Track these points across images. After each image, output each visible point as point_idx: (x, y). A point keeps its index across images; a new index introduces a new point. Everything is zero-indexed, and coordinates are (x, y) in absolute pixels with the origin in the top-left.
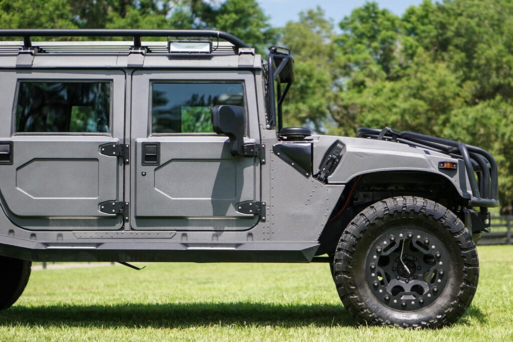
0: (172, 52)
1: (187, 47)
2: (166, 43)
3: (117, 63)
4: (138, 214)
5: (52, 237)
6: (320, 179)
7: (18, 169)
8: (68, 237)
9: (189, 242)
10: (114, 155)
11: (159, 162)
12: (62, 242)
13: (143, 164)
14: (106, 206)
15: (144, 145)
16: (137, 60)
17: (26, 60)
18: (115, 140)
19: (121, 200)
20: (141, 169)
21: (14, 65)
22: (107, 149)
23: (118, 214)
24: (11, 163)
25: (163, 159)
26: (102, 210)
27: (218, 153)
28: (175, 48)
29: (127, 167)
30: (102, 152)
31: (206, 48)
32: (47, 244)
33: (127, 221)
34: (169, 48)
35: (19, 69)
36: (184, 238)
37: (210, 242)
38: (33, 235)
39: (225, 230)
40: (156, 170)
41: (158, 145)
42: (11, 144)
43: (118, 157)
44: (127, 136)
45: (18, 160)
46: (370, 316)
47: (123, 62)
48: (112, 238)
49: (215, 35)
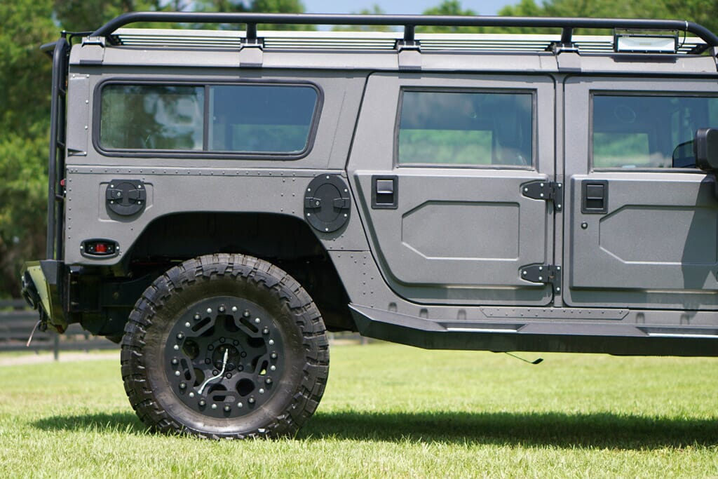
0: (621, 51)
1: (641, 44)
2: (610, 39)
4: (576, 284)
5: (450, 314)
7: (404, 215)
8: (474, 314)
9: (647, 325)
10: (542, 198)
11: (606, 209)
12: (464, 321)
13: (584, 211)
14: (530, 271)
15: (586, 184)
16: (569, 61)
17: (411, 59)
18: (542, 176)
19: (550, 262)
20: (580, 218)
21: (395, 66)
22: (532, 189)
23: (546, 283)
24: (395, 207)
25: (612, 204)
26: (524, 277)
27: (692, 198)
28: (624, 45)
29: (559, 215)
30: (525, 194)
31: (669, 46)
32: (444, 325)
33: (558, 293)
34: (615, 45)
35: (403, 72)
36: (640, 320)
37: (677, 325)
38: (424, 311)
39: (699, 309)
40: (601, 220)
41: (604, 184)
42: (395, 179)
43: (547, 201)
44: (560, 172)
45: (404, 202)
47: (549, 64)
48: (536, 317)
49: (682, 28)
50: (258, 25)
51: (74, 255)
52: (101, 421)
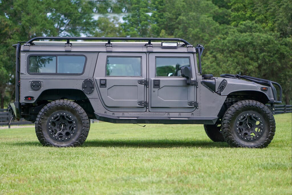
1: (169, 44)
2: (160, 43)
3: (143, 50)
4: (152, 106)
5: (120, 114)
6: (218, 94)
7: (108, 89)
8: (126, 114)
9: (170, 116)
10: (143, 84)
11: (160, 87)
12: (124, 116)
13: (154, 87)
14: (140, 103)
15: (154, 80)
16: (150, 49)
17: (110, 49)
18: (143, 79)
19: (145, 101)
20: (153, 89)
21: (105, 51)
22: (141, 82)
23: (144, 106)
24: (106, 87)
25: (161, 86)
26: (139, 105)
27: (181, 84)
28: (164, 44)
29: (148, 88)
30: (139, 83)
31: (175, 45)
32: (119, 117)
33: (148, 108)
34: (162, 45)
35: (107, 52)
36: (168, 115)
37: (178, 116)
38: (113, 114)
39: (183, 112)
40: (158, 90)
41: (159, 81)
42: (106, 80)
43: (145, 85)
44: (148, 77)
45: (108, 86)
46: (237, 144)
47: (145, 50)
48: (142, 115)
49: (179, 40)
50: (70, 40)
51: (22, 100)
52: (30, 144)
